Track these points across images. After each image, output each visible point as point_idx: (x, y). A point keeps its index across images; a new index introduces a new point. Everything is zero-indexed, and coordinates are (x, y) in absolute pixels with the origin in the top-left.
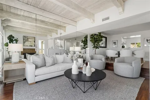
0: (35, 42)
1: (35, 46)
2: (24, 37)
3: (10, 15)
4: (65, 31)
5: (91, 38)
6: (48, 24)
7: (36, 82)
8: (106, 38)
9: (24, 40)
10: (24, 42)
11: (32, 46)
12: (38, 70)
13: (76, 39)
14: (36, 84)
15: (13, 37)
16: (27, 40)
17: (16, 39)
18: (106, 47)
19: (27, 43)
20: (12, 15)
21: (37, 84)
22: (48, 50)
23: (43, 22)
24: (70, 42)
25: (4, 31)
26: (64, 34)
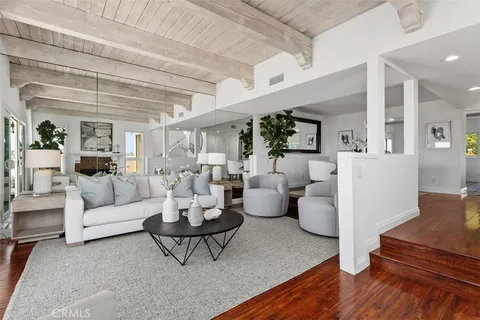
0: (111, 137)
1: (111, 150)
2: (84, 124)
3: (39, 76)
4: (190, 108)
5: (262, 125)
6: (141, 90)
7: (86, 242)
8: (318, 124)
9: (82, 133)
10: (83, 140)
11: (102, 150)
12: (90, 213)
13: (233, 127)
14: (84, 247)
15: (53, 127)
16: (92, 134)
17: (60, 130)
18: (317, 151)
19: (91, 142)
20: (43, 75)
21: (88, 245)
22: (149, 160)
23: (123, 86)
24: (218, 134)
25: (30, 110)
26: (188, 116)
